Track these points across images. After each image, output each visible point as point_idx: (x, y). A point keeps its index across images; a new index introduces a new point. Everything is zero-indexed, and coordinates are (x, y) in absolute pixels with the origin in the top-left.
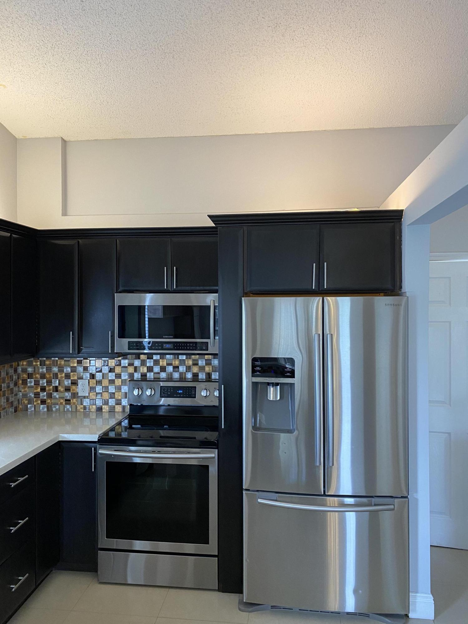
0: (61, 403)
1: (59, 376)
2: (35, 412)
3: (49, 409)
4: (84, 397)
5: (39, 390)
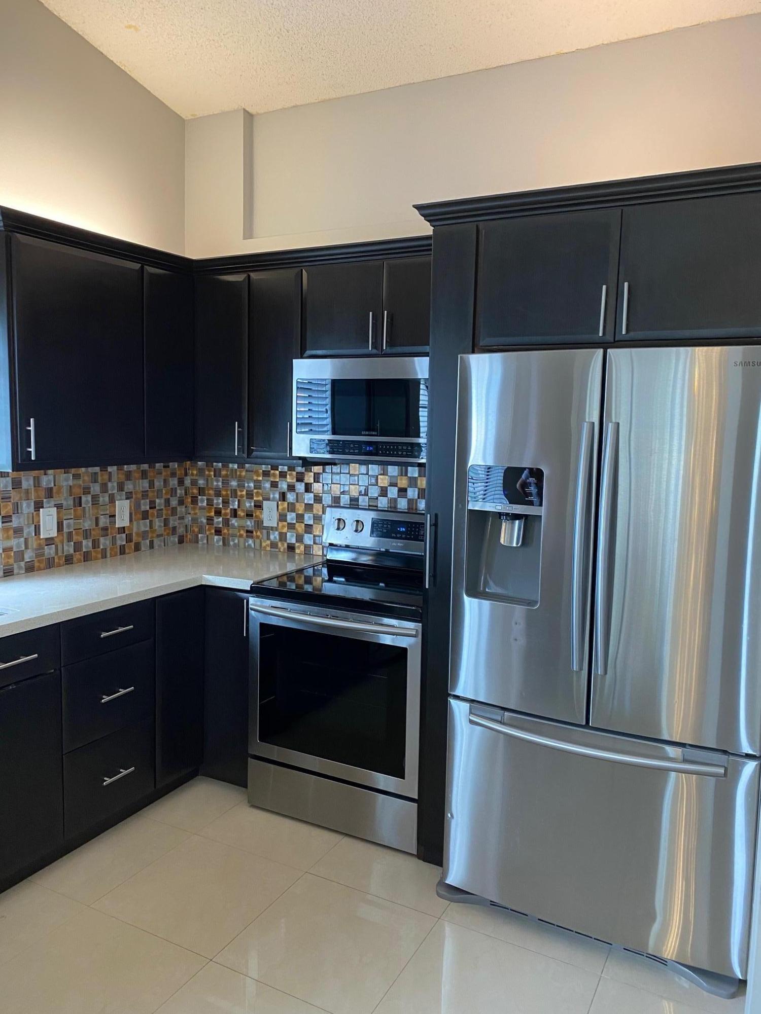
0: (241, 536)
1: (239, 493)
2: (207, 547)
3: (225, 543)
4: (272, 528)
5: (213, 514)
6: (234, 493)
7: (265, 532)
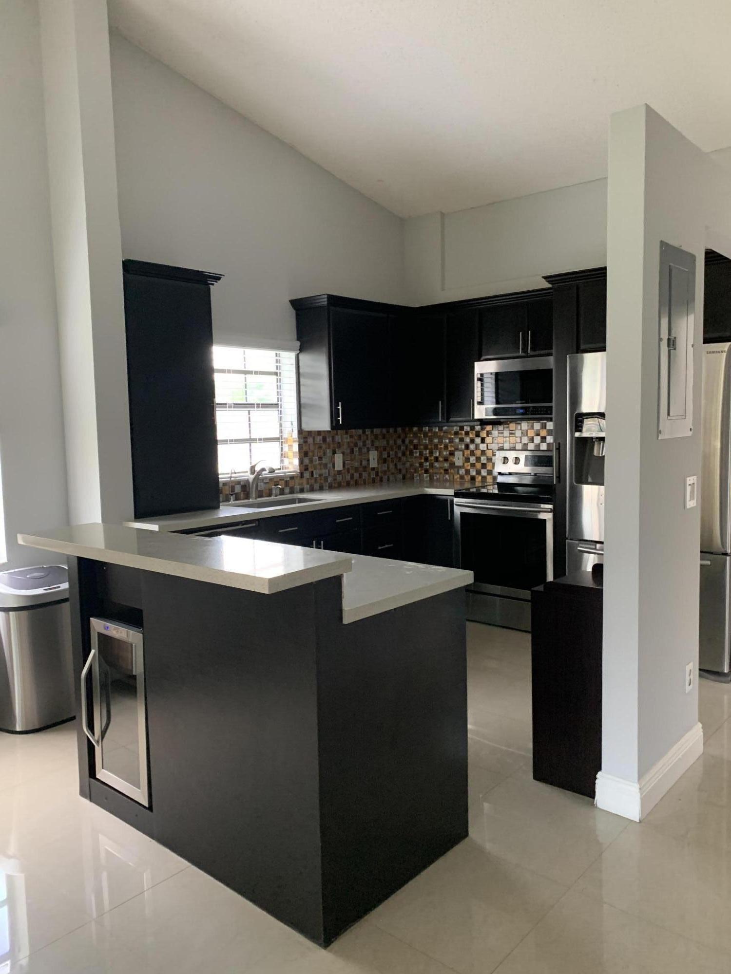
0: (441, 473)
1: (439, 446)
2: (420, 481)
3: (431, 478)
4: (460, 467)
5: (423, 461)
6: (436, 447)
7: (456, 470)
